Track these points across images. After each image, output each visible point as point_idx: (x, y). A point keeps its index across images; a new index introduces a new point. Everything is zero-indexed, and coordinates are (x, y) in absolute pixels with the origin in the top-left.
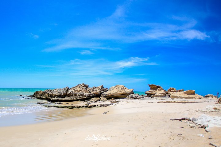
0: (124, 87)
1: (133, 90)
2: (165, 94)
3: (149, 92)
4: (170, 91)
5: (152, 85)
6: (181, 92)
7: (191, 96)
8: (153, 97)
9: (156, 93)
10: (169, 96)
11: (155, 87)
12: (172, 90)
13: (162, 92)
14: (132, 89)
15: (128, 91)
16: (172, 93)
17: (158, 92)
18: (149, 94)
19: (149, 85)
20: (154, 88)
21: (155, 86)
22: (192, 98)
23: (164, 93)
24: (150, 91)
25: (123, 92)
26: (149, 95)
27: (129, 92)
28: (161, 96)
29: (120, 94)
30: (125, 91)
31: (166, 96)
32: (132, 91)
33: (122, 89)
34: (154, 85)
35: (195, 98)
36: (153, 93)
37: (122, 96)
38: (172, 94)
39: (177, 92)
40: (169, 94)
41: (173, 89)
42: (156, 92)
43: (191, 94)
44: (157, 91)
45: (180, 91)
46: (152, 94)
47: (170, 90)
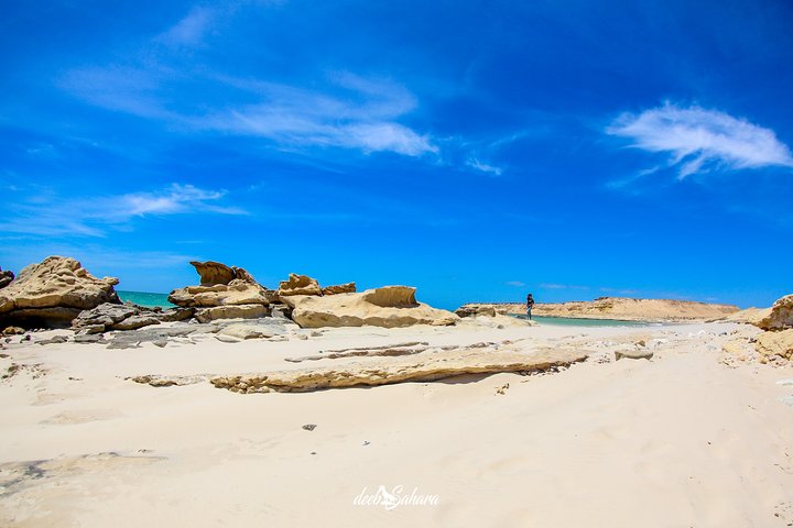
0: (79, 265)
1: (117, 283)
2: (266, 305)
3: (187, 296)
4: (290, 290)
5: (208, 265)
6: (343, 297)
7: (404, 312)
8: (209, 317)
9: (219, 300)
10: (288, 314)
11: (221, 271)
12: (299, 285)
13: (253, 293)
14: (107, 280)
15: (89, 289)
16: (302, 301)
17: (232, 296)
18: (187, 303)
19: (197, 265)
20: (218, 275)
21: (223, 267)
22: (411, 321)
23: (263, 298)
24: (193, 292)
25: (62, 292)
26: (188, 311)
27: (91, 293)
28: (248, 315)
29: (52, 303)
30: (77, 285)
31: (269, 313)
32: (110, 289)
33: (64, 277)
34: (217, 266)
35: (423, 322)
36: (205, 301)
37: (57, 314)
38: (302, 305)
39: (325, 297)
40: (287, 302)
41: (305, 282)
42: (221, 294)
43: (400, 305)
44: (226, 290)
45: (337, 291)
46: (201, 306)
47: (292, 284)
